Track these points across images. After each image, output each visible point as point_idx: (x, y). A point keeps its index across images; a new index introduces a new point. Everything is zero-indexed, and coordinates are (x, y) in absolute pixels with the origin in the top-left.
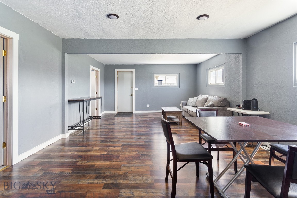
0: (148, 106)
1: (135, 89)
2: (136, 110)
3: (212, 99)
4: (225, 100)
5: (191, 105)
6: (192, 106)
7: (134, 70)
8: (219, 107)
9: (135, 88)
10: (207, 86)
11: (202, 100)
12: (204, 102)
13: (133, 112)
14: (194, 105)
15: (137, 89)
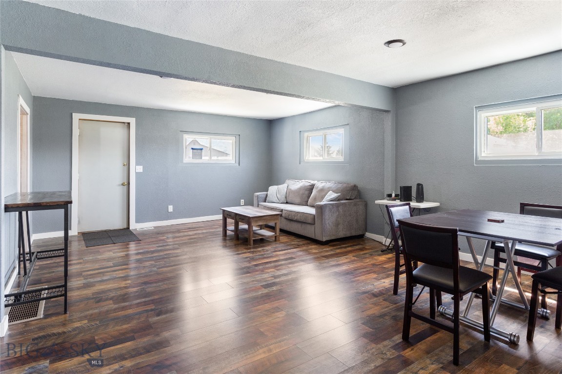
0: (171, 209)
1: (136, 168)
2: (137, 221)
3: (328, 186)
4: (355, 188)
5: (275, 199)
6: (278, 201)
7: (132, 121)
8: (347, 199)
9: (136, 165)
10: (300, 164)
11: (300, 189)
12: (307, 193)
13: (129, 228)
14: (283, 200)
15: (140, 169)
